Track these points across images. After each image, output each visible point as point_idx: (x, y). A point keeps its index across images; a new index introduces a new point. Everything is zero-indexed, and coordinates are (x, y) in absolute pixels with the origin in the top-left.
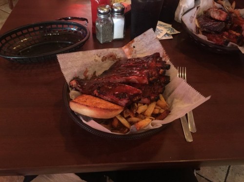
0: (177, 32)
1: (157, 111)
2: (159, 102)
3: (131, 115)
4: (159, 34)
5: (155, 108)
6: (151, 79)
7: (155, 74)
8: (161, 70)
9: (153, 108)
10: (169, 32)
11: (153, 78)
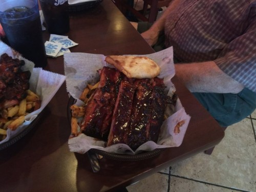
0: (74, 44)
1: (30, 106)
2: (29, 98)
3: (4, 122)
4: (54, 52)
5: (27, 105)
6: (7, 81)
7: (9, 75)
8: (15, 69)
9: (25, 106)
10: (64, 47)
11: (10, 78)
